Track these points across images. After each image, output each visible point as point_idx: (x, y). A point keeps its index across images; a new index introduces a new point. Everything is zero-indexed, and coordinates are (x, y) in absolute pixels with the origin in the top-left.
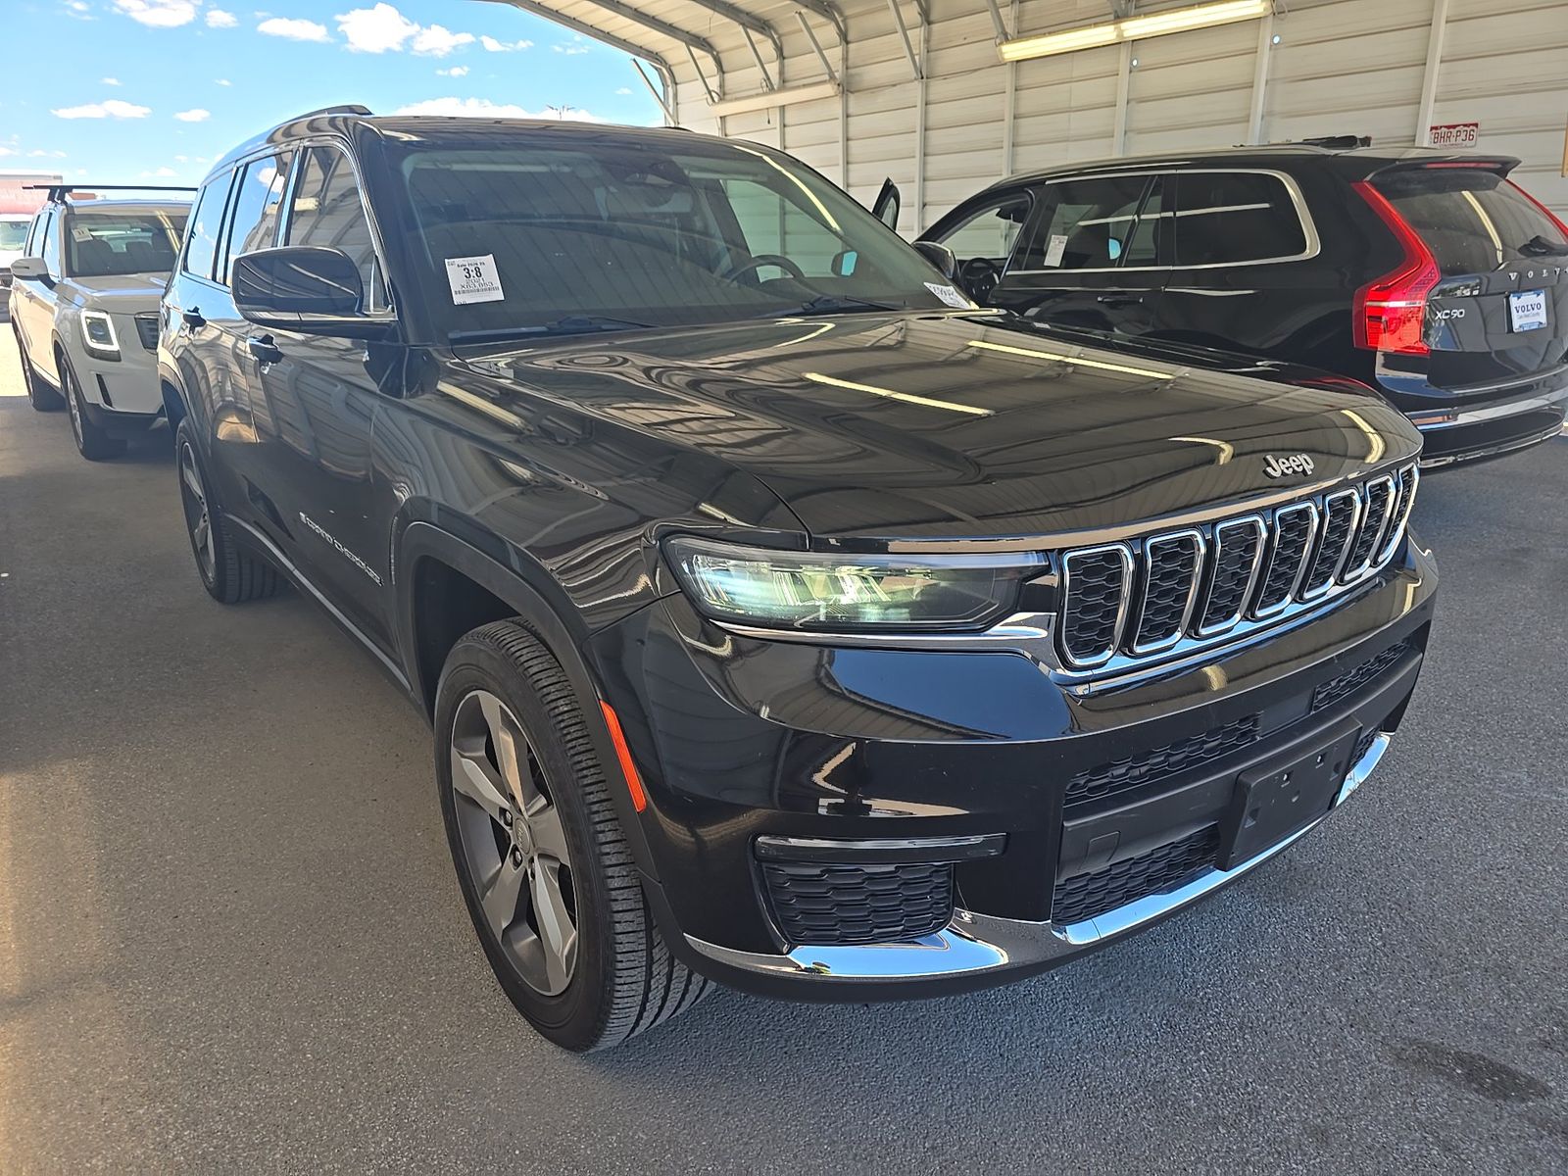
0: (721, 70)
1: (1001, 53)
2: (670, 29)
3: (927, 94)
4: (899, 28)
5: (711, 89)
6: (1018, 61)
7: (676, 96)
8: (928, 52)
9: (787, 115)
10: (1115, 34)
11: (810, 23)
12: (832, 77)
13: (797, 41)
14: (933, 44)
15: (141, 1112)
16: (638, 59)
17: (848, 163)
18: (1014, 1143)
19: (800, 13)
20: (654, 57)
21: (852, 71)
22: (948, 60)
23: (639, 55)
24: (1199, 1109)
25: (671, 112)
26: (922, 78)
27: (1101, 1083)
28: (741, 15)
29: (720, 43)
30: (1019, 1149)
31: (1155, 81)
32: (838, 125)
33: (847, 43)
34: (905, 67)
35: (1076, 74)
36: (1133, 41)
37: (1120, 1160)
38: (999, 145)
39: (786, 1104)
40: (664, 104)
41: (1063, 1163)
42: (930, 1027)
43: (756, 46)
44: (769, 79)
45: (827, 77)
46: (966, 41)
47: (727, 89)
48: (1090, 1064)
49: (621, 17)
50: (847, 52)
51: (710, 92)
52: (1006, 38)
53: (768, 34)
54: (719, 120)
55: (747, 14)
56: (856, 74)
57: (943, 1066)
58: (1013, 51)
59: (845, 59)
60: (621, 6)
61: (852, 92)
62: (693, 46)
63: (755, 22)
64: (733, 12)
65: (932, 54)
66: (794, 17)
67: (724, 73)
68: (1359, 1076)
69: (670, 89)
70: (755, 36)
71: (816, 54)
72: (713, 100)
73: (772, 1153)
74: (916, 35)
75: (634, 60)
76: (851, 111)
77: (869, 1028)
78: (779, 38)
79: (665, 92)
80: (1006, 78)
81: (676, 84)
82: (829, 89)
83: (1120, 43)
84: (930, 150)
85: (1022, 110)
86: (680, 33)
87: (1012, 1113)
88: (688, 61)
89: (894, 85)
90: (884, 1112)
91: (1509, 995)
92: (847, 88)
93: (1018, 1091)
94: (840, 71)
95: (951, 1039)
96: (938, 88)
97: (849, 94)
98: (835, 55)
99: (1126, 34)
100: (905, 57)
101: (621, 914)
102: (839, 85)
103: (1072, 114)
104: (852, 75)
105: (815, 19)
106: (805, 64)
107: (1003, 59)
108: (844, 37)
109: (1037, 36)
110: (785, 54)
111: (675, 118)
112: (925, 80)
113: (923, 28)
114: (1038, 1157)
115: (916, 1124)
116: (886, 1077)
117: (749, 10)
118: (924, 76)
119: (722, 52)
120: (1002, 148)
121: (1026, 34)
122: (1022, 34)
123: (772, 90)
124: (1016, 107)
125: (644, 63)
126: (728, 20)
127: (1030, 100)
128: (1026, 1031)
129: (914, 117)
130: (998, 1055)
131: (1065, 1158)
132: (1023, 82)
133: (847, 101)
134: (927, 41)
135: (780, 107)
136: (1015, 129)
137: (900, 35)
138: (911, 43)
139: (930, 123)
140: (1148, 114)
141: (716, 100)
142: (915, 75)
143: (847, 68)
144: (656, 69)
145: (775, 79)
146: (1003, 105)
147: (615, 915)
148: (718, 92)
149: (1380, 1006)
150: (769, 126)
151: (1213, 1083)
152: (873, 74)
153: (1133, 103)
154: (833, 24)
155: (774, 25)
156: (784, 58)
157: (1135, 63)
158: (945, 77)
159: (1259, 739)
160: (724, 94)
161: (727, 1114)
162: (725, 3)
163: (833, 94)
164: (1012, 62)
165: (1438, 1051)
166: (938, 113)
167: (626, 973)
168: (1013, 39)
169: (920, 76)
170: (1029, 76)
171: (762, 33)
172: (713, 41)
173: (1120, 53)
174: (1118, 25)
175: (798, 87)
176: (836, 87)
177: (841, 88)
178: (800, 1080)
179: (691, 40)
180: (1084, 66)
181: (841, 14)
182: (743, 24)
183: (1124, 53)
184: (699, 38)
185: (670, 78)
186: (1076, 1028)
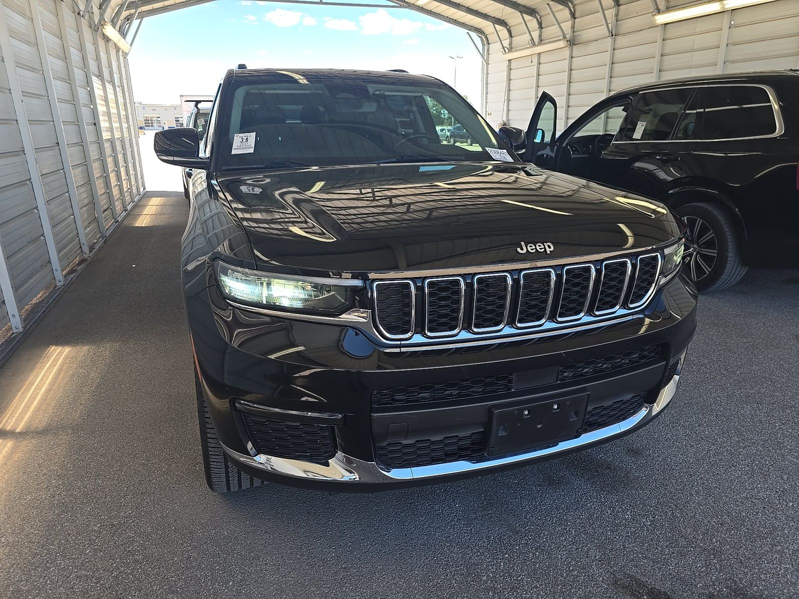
0: (511, 36)
1: (655, 20)
2: (485, 16)
3: (614, 44)
4: (600, 9)
5: (504, 46)
6: (666, 24)
7: (488, 50)
8: (617, 21)
9: (541, 58)
10: (720, 7)
11: (554, 10)
12: (565, 37)
13: (548, 19)
14: (620, 17)
15: (54, 482)
16: (470, 32)
17: (570, 82)
18: (384, 575)
19: (548, 4)
20: (478, 31)
21: (575, 34)
22: (626, 25)
23: (470, 30)
24: (485, 582)
25: (485, 59)
26: (612, 35)
27: (445, 558)
28: (520, 7)
29: (511, 22)
30: (384, 578)
31: (742, 33)
32: (566, 62)
33: (575, 18)
34: (603, 31)
35: (697, 30)
36: (732, 10)
37: (429, 595)
38: (651, 71)
39: (294, 534)
40: (482, 56)
41: (400, 589)
42: (381, 515)
43: (527, 23)
44: (533, 39)
45: (562, 37)
46: (638, 15)
47: (513, 45)
48: (446, 548)
49: (461, 12)
50: (574, 23)
51: (504, 48)
52: (659, 12)
53: (534, 15)
54: (507, 62)
55: (523, 6)
56: (578, 35)
57: (375, 533)
58: (661, 19)
59: (573, 27)
60: (460, 7)
61: (575, 45)
62: (496, 24)
63: (528, 10)
64: (516, 6)
65: (619, 22)
66: (546, 7)
67: (512, 37)
68: (585, 586)
69: (486, 47)
70: (527, 17)
71: (557, 26)
72: (505, 52)
73: (274, 553)
74: (610, 13)
75: (468, 33)
76: (574, 55)
77: (352, 509)
78: (540, 18)
79: (483, 49)
80: (657, 34)
81: (489, 44)
82: (562, 44)
83: (724, 12)
84: (614, 75)
85: (666, 52)
86: (490, 18)
87: (392, 561)
88: (493, 33)
89: (597, 40)
90: (334, 547)
91: (708, 566)
92: (572, 43)
93: (402, 552)
94: (570, 33)
95: (387, 522)
96: (621, 41)
97: (574, 46)
98: (567, 26)
99: (726, 7)
100: (603, 25)
101: (210, 430)
102: (568, 41)
103: (694, 53)
104: (576, 36)
105: (557, 7)
106: (552, 31)
107: (656, 23)
108: (573, 15)
109: (676, 10)
110: (543, 26)
111: (487, 62)
112: (614, 36)
113: (615, 8)
114: (391, 584)
115: (344, 556)
116: (345, 532)
117: (524, 4)
118: (613, 34)
119: (512, 26)
120: (653, 72)
121: (671, 9)
122: (669, 9)
123: (534, 45)
124: (663, 49)
125: (473, 34)
126: (513, 10)
127: (670, 46)
128: (426, 526)
129: (606, 58)
130: (404, 534)
131: (403, 587)
132: (668, 36)
133: (572, 49)
134: (617, 15)
135: (538, 54)
136: (661, 62)
137: (601, 14)
138: (607, 18)
139: (615, 60)
140: (738, 52)
141: (507, 51)
142: (608, 34)
143: (574, 32)
144: (479, 37)
145: (536, 40)
146: (655, 49)
147: (207, 429)
148: (508, 47)
149: (624, 555)
150: (532, 64)
151: (502, 571)
152: (586, 35)
153: (730, 46)
154: (567, 8)
155: (538, 11)
156: (542, 28)
157: (732, 23)
158: (624, 35)
159: (513, 390)
160: (511, 48)
161: (266, 532)
162: (512, 2)
163: (564, 46)
164: (662, 24)
165: (641, 584)
166: (619, 55)
167: (214, 457)
168: (663, 12)
169: (611, 35)
170: (671, 32)
171: (531, 16)
172: (508, 21)
173: (723, 18)
174: (722, 2)
175: (547, 43)
176: (566, 42)
177: (569, 43)
178: (306, 525)
179: (496, 21)
180: (701, 26)
181: (572, 3)
182: (521, 12)
183: (726, 17)
184: (500, 20)
185: (486, 41)
186: (451, 530)
